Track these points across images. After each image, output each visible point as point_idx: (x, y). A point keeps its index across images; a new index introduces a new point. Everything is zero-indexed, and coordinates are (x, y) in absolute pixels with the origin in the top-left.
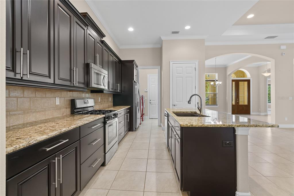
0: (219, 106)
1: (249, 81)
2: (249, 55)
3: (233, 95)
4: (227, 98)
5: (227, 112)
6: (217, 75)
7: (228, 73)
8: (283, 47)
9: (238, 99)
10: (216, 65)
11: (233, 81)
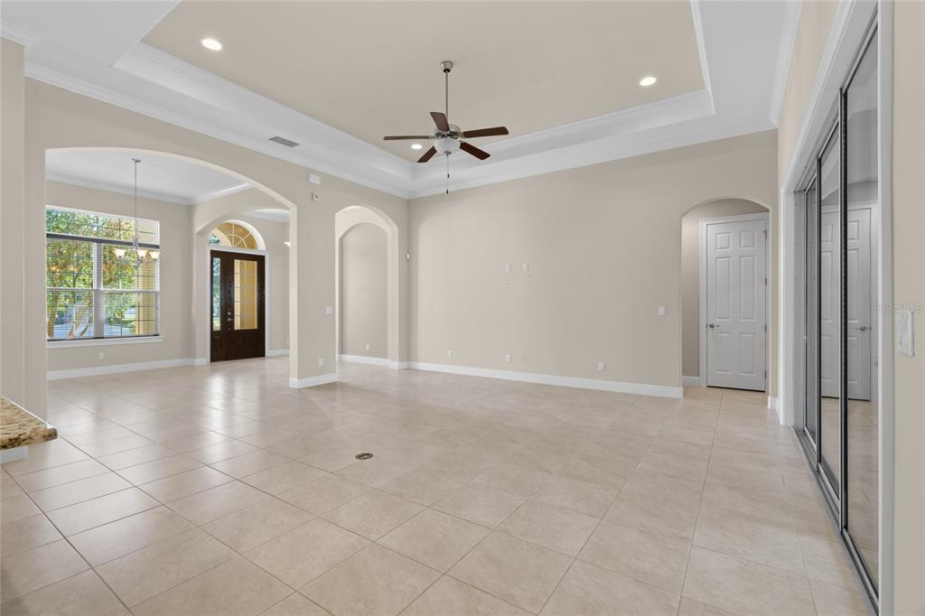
0: (164, 339)
1: (260, 260)
2: (247, 183)
3: (214, 304)
4: (193, 309)
5: (194, 357)
6: (156, 225)
7: (198, 227)
8: (315, 179)
9: (229, 313)
10: (136, 189)
11: (214, 254)
